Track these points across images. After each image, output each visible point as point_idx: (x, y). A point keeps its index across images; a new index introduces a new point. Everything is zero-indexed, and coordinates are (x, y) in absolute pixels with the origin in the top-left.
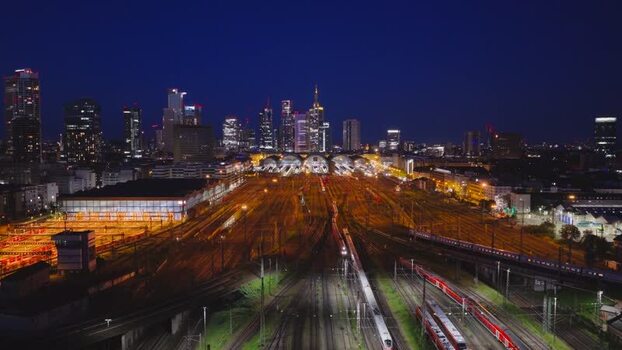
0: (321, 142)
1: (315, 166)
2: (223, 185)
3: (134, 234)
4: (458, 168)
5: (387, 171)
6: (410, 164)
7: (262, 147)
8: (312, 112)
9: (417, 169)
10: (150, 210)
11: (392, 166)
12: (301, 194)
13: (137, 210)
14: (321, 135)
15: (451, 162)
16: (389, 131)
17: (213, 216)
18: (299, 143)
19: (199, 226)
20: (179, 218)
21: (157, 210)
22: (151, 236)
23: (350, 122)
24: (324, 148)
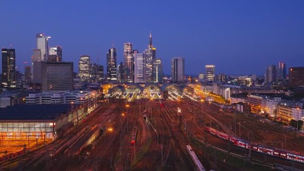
0: (153, 76)
1: (152, 94)
2: (83, 109)
3: (15, 151)
4: (267, 95)
5: (209, 97)
6: (228, 92)
7: (109, 78)
8: (148, 52)
9: (233, 96)
10: (27, 130)
11: (212, 93)
12: (145, 115)
13: (16, 130)
14: (154, 69)
15: (259, 90)
16: (206, 66)
17: (78, 135)
18: (137, 75)
19: (68, 143)
20: (51, 137)
21: (32, 130)
22: (29, 153)
23: (177, 59)
24: (157, 79)
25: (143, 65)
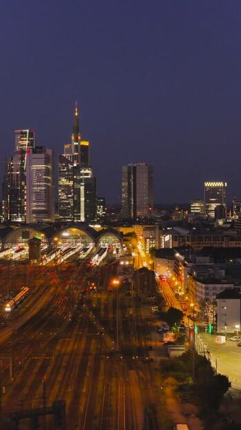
0: (77, 203)
8: (69, 151)
14: (77, 192)
16: (207, 184)
18: (32, 204)
23: (135, 168)
24: (82, 214)
25: (46, 180)
